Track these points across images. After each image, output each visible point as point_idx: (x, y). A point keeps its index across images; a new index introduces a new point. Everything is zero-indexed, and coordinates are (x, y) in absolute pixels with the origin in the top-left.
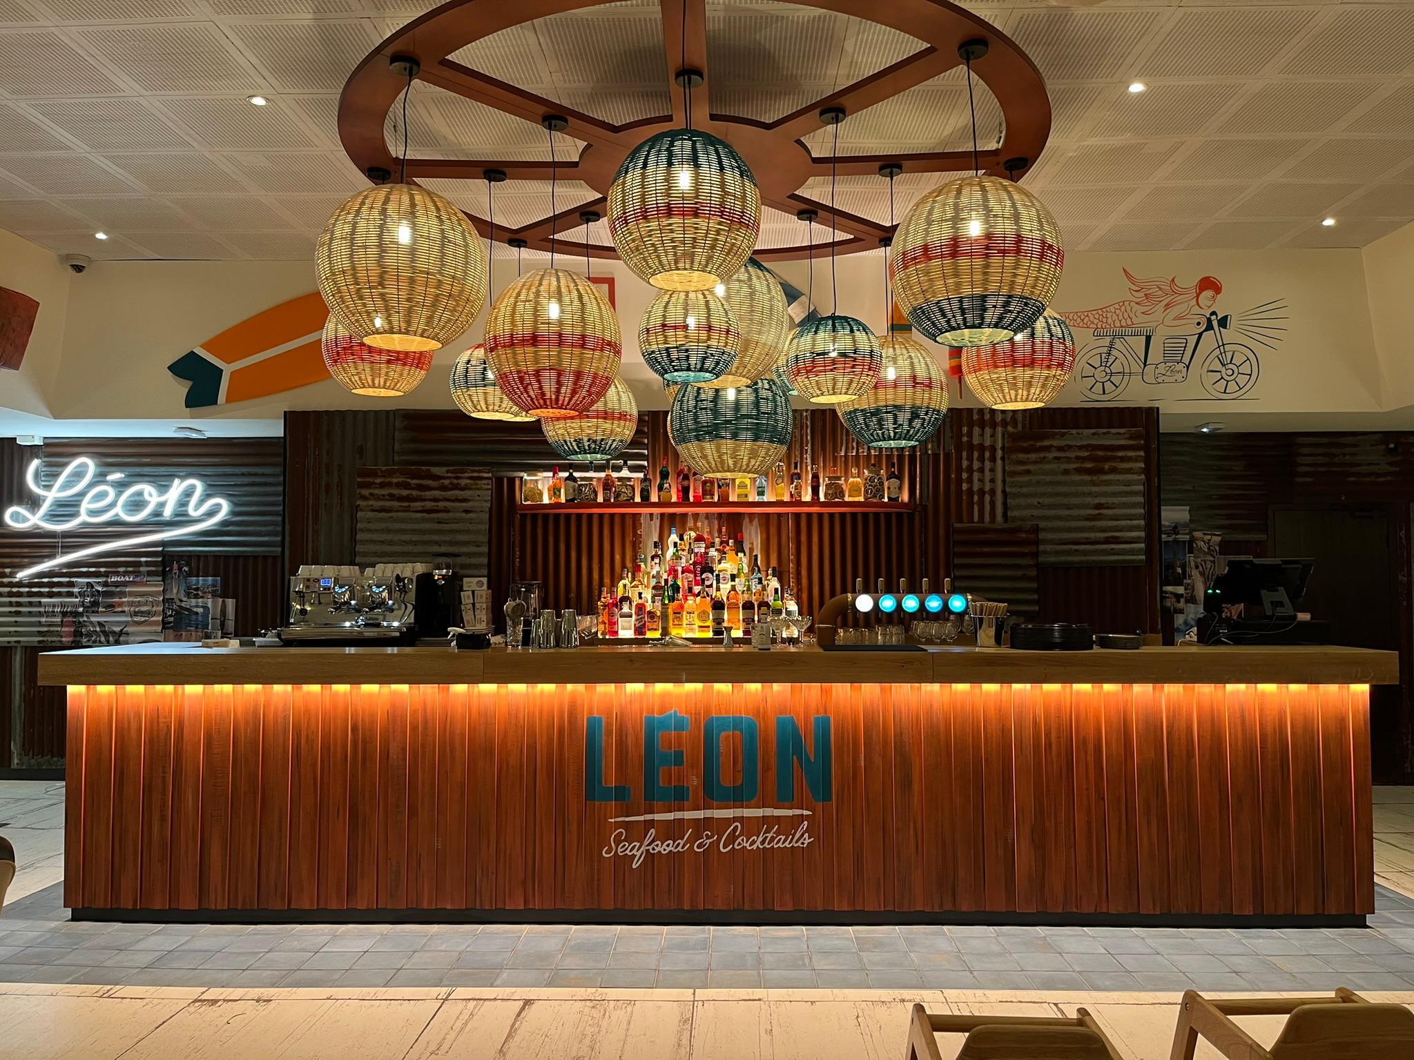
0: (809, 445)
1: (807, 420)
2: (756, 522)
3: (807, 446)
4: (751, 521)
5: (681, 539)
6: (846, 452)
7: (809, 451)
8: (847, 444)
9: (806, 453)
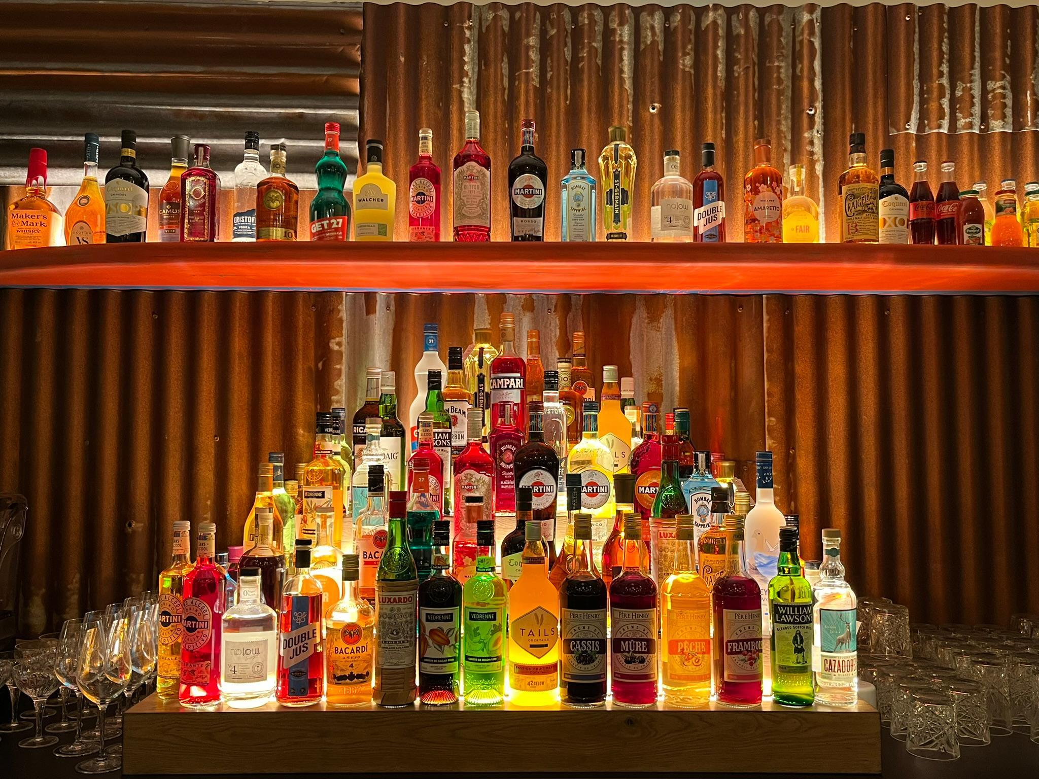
0: (819, 105)
1: (812, 33)
2: (667, 320)
3: (812, 105)
4: (653, 318)
5: (455, 362)
6: (921, 127)
7: (818, 120)
8: (923, 102)
9: (811, 126)
